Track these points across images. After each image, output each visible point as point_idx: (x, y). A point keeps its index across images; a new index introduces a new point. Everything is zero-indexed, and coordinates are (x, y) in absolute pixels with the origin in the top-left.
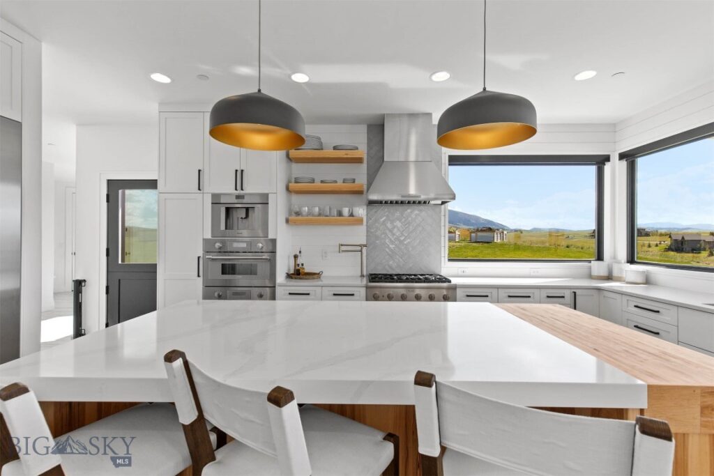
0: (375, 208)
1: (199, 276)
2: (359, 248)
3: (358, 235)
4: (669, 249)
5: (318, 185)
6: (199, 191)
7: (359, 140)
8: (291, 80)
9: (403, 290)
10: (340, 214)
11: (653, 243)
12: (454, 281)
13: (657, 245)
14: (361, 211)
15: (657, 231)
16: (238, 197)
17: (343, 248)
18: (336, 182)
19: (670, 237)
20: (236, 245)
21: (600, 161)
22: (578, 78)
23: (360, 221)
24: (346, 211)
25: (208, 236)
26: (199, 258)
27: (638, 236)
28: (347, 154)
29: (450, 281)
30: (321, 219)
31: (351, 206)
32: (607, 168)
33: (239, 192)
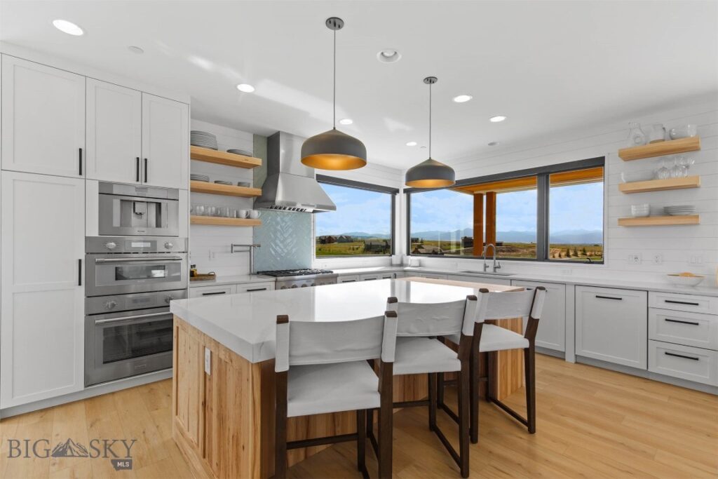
0: (260, 212)
1: (80, 284)
2: (248, 248)
3: (245, 236)
5: (211, 185)
6: (79, 176)
8: (237, 89)
9: (305, 281)
10: (239, 216)
12: (335, 272)
16: (137, 189)
17: (235, 248)
18: (231, 184)
20: (134, 245)
21: (394, 192)
22: (408, 144)
24: (243, 213)
25: (94, 232)
26: (80, 261)
28: (246, 160)
29: (332, 272)
32: (397, 197)
33: (142, 183)
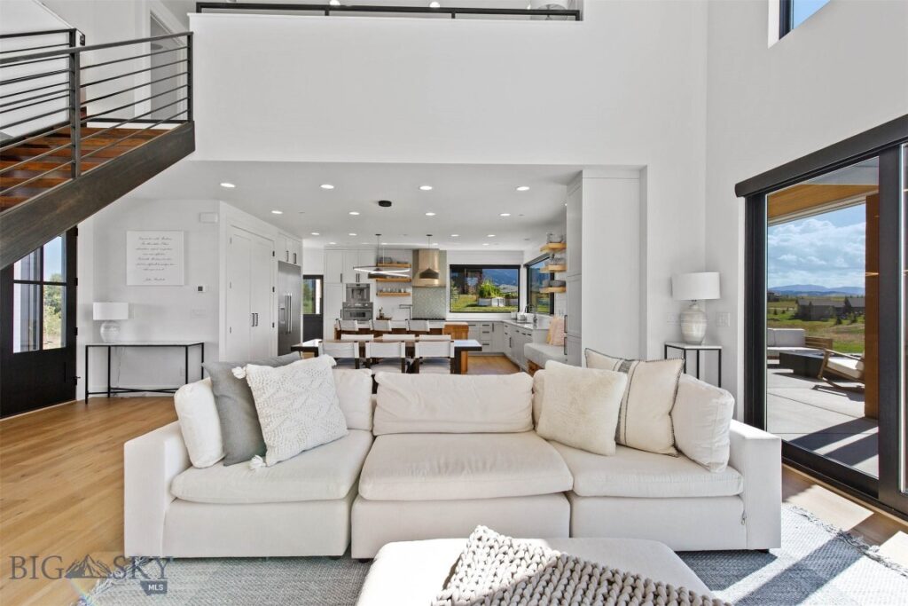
0: (417, 290)
2: (409, 306)
4: (796, 317)
6: (341, 283)
7: (409, 258)
10: (400, 291)
11: (779, 309)
13: (784, 312)
14: (410, 290)
15: (787, 296)
16: (357, 285)
17: (402, 306)
19: (797, 302)
23: (409, 294)
24: (402, 291)
25: (345, 301)
27: (769, 300)
30: (392, 293)
31: (405, 288)
33: (358, 283)
